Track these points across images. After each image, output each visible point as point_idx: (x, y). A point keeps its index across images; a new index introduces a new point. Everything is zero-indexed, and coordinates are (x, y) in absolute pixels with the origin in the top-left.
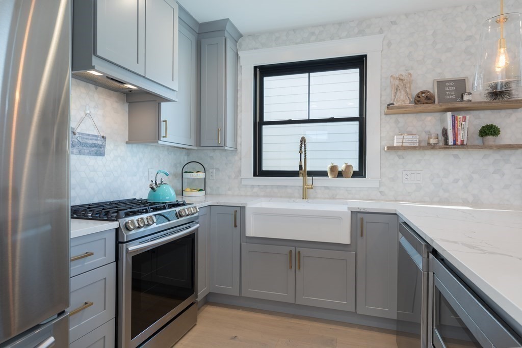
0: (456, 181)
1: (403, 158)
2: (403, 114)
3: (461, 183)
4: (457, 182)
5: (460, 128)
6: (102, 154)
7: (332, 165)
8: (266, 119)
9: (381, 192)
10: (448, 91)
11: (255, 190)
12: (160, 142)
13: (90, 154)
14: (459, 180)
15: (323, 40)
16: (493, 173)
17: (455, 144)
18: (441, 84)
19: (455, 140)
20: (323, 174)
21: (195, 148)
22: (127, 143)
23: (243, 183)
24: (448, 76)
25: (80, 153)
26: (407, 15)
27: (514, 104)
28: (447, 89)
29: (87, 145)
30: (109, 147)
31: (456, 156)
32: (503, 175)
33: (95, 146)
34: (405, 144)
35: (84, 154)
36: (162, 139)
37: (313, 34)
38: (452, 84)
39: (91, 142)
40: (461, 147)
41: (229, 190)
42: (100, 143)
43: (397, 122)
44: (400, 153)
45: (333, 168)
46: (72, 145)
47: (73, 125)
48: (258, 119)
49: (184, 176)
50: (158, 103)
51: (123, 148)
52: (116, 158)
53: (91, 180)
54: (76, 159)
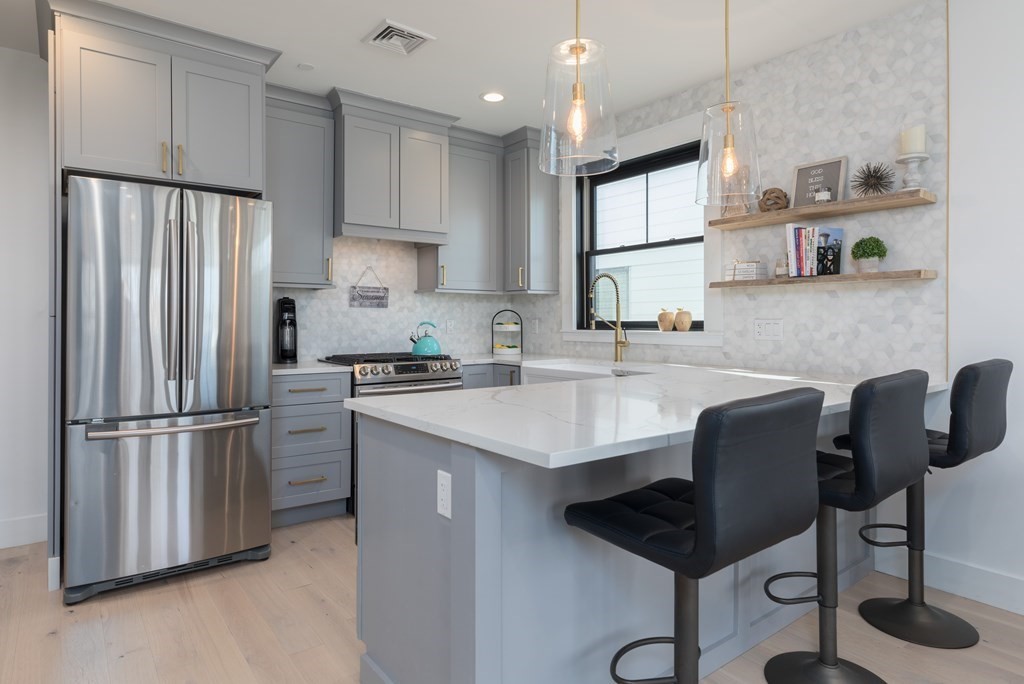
0: (833, 336)
1: (755, 299)
2: (754, 227)
3: (840, 340)
4: (834, 339)
5: (808, 248)
6: (385, 306)
7: (662, 312)
8: (599, 246)
9: (725, 354)
10: (812, 184)
11: (578, 348)
12: (437, 290)
13: (371, 306)
14: (837, 334)
15: (650, 126)
16: (893, 323)
17: (800, 275)
18: (803, 173)
19: (800, 269)
20: (652, 326)
21: (501, 293)
22: (415, 292)
23: (565, 338)
24: (820, 157)
25: (361, 305)
26: (756, 67)
27: (887, 202)
28: (811, 180)
29: (368, 298)
30: (392, 297)
31: (832, 293)
32: (911, 325)
33: (377, 298)
34: (737, 278)
35: (365, 306)
36: (440, 287)
37: (638, 118)
38: (820, 171)
39: (372, 294)
40: (809, 279)
41: (552, 347)
42: (382, 295)
43: (745, 241)
44: (751, 289)
45: (662, 317)
46: (353, 299)
47: (353, 281)
48: (586, 248)
49: (497, 328)
50: (435, 247)
51: (411, 300)
52: (401, 309)
53: (374, 332)
54: (357, 312)
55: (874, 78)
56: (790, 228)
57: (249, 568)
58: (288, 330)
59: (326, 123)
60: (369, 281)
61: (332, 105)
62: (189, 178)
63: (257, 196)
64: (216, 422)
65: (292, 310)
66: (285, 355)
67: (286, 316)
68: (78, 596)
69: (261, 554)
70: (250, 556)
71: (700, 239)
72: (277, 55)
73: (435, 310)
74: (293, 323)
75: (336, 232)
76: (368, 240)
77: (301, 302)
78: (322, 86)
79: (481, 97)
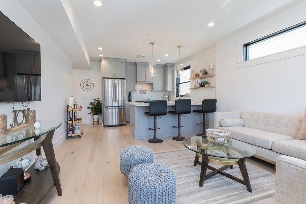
1: (196, 91)
5: (199, 83)
6: (145, 93)
18: (201, 71)
19: (198, 86)
20: (185, 96)
21: (164, 91)
23: (175, 98)
26: (196, 53)
29: (142, 92)
30: (146, 92)
34: (192, 88)
36: (153, 90)
40: (199, 88)
45: (186, 94)
46: (140, 92)
47: (140, 89)
48: (178, 83)
49: (164, 97)
50: (152, 84)
51: (150, 92)
52: (148, 94)
53: (143, 97)
54: (141, 94)
55: (209, 56)
56: (197, 80)
57: (123, 127)
58: (130, 97)
59: (135, 67)
60: (143, 90)
61: (135, 64)
62: (116, 77)
63: (124, 79)
64: (120, 108)
65: (131, 94)
66: (130, 101)
67: (130, 95)
68: (105, 126)
69: (125, 125)
70: (123, 125)
71: (190, 82)
72: (127, 59)
73: (154, 94)
74: (131, 96)
75: (136, 83)
76: (143, 83)
77: (132, 93)
78: (134, 61)
79: (157, 60)
